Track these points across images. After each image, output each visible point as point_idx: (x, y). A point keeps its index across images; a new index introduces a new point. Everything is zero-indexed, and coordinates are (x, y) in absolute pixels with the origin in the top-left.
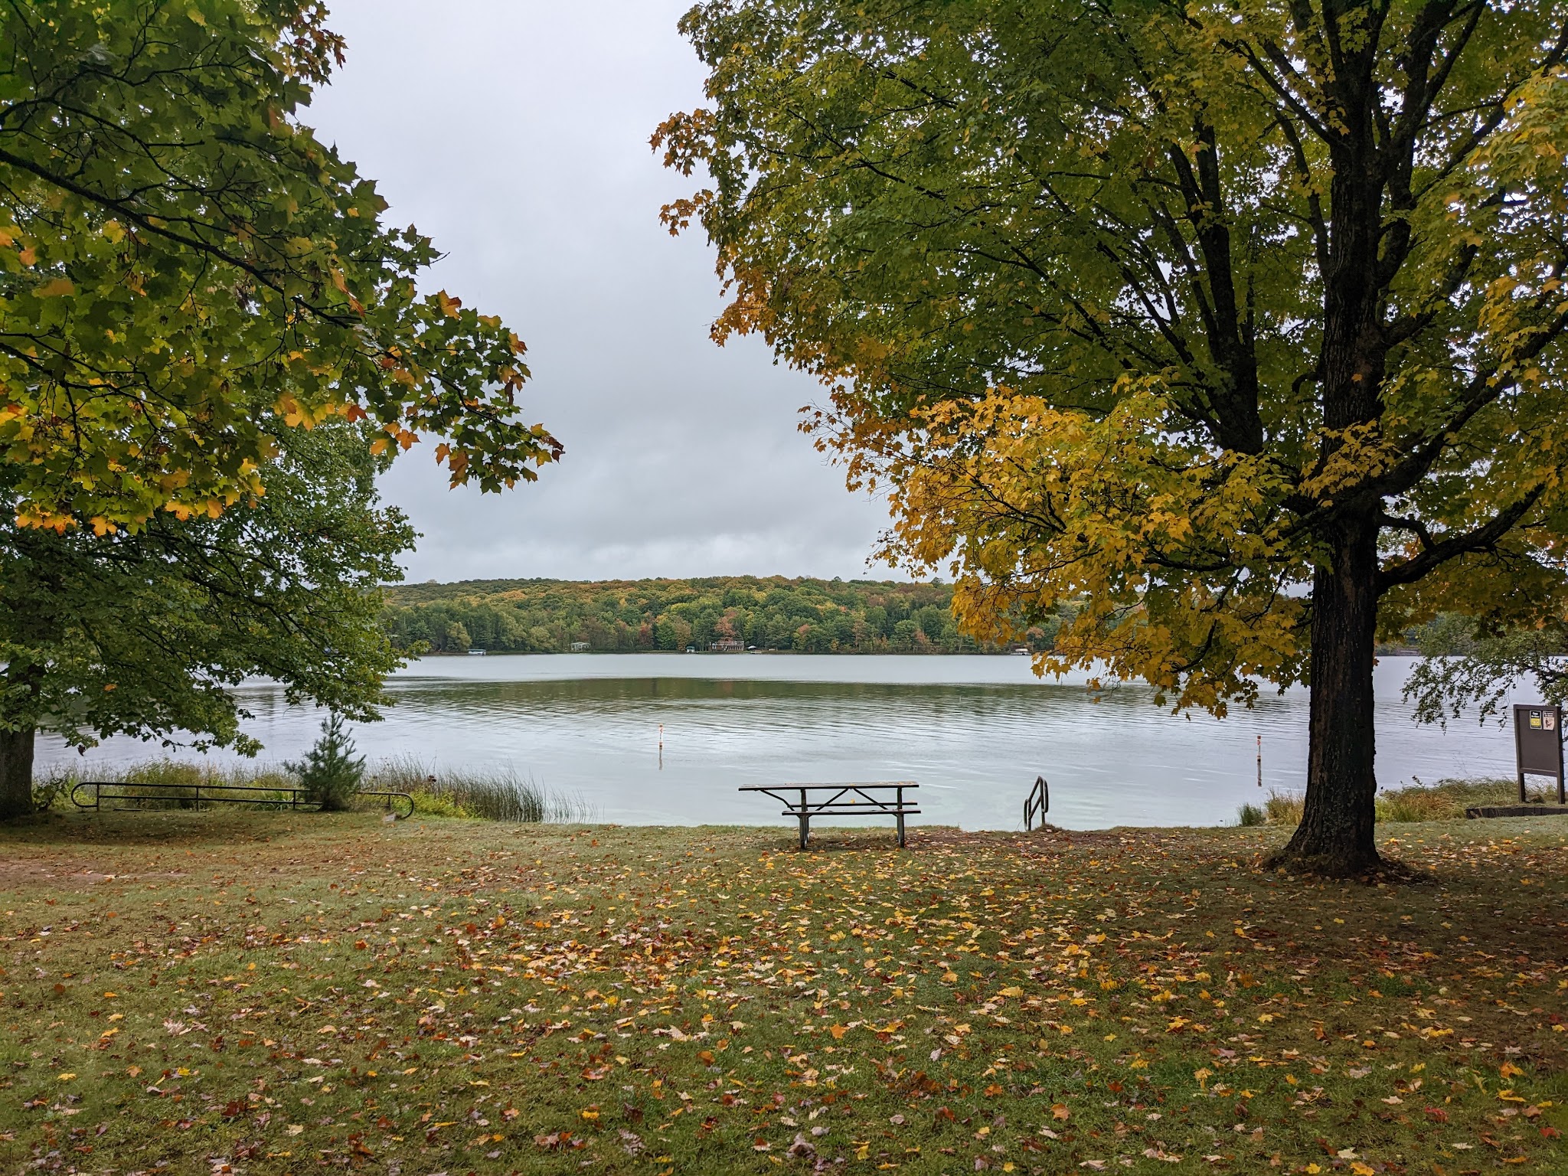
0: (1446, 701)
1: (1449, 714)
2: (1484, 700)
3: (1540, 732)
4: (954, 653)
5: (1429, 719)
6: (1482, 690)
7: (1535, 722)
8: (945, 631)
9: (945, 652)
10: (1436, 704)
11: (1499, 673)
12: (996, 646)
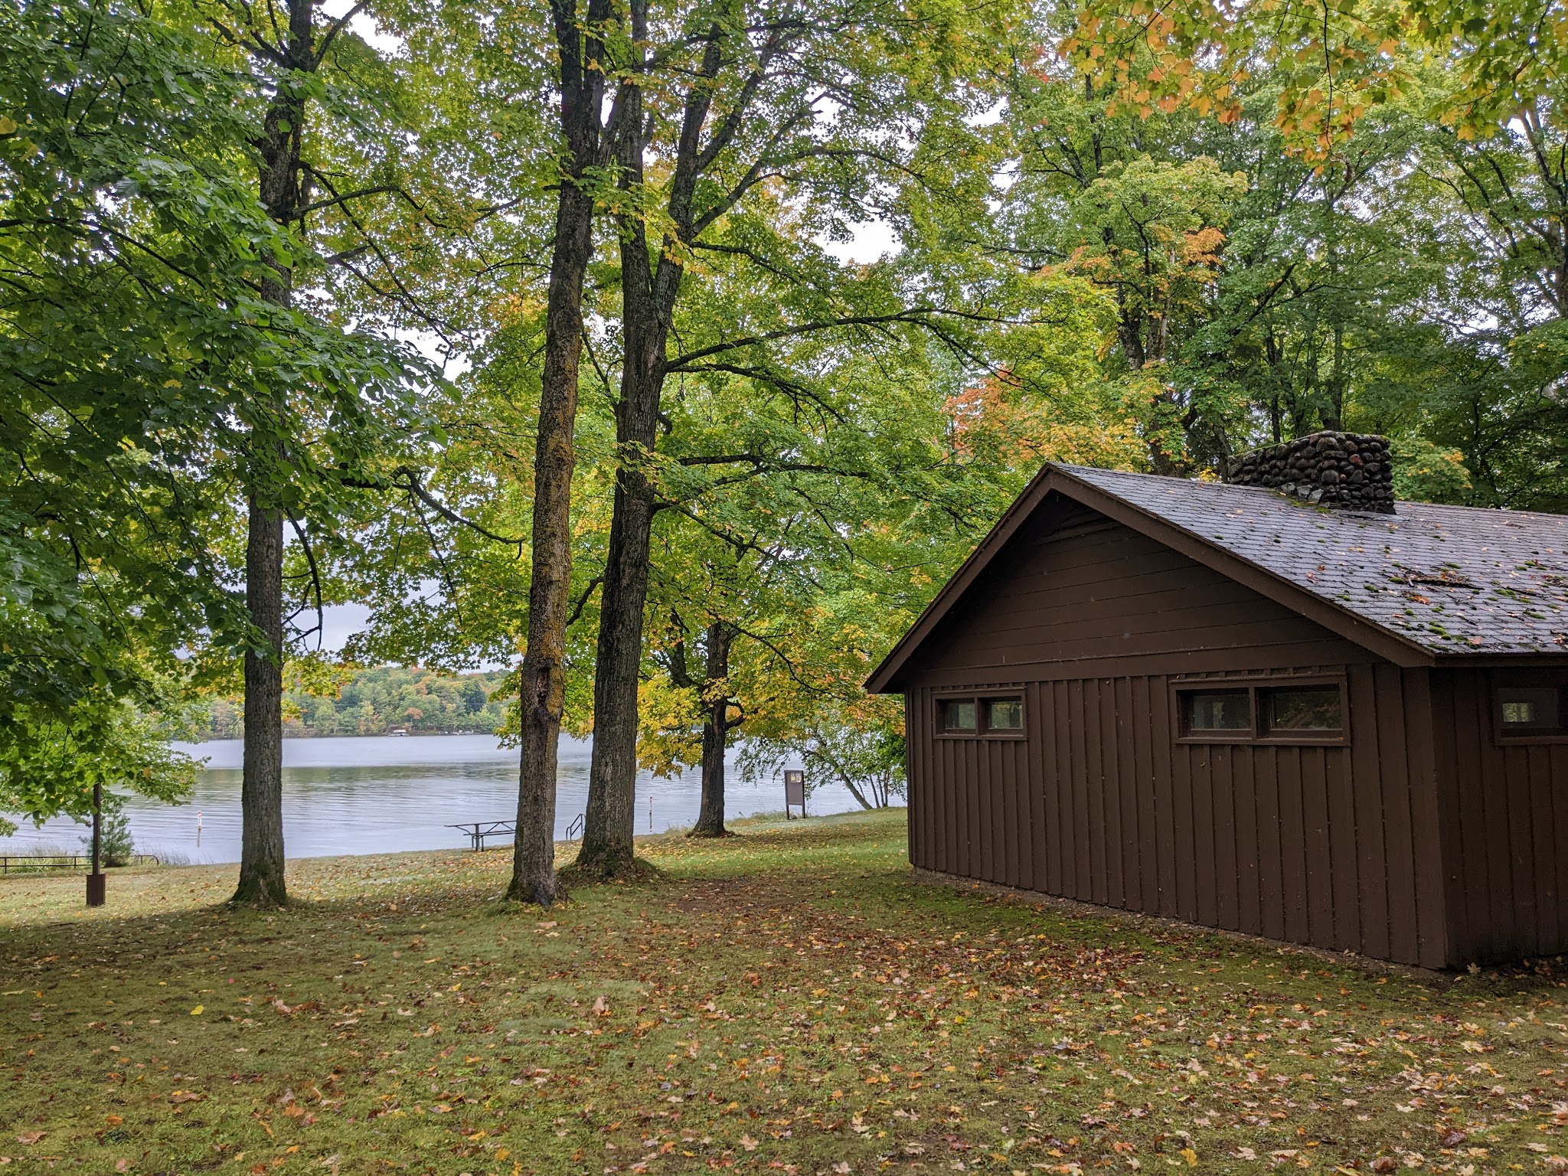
0: (757, 769)
1: (758, 776)
2: (775, 767)
3: (795, 784)
4: (328, 736)
5: (748, 780)
6: (774, 762)
7: (793, 779)
8: (318, 714)
9: (320, 735)
10: (752, 771)
11: (782, 752)
12: (373, 727)
